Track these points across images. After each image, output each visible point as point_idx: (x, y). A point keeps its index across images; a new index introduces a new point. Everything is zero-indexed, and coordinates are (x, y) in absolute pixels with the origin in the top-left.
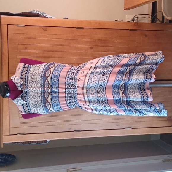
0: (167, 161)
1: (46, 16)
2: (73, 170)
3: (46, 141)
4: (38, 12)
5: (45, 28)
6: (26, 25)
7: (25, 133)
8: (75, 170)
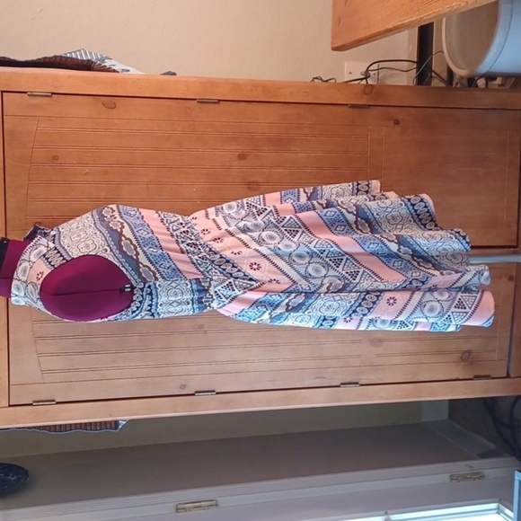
0: (465, 477)
1: (114, 68)
2: (195, 507)
3: (116, 423)
4: (91, 53)
5: (110, 100)
6: (54, 91)
7: (54, 401)
8: (200, 507)
